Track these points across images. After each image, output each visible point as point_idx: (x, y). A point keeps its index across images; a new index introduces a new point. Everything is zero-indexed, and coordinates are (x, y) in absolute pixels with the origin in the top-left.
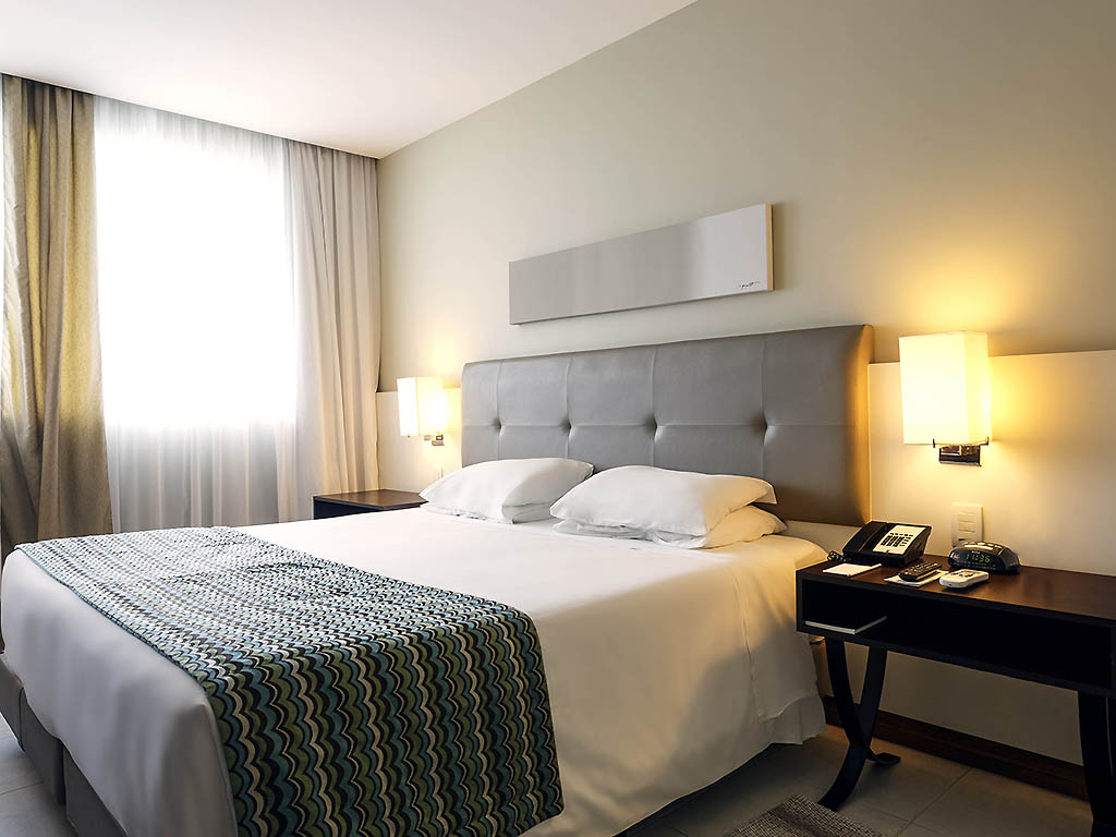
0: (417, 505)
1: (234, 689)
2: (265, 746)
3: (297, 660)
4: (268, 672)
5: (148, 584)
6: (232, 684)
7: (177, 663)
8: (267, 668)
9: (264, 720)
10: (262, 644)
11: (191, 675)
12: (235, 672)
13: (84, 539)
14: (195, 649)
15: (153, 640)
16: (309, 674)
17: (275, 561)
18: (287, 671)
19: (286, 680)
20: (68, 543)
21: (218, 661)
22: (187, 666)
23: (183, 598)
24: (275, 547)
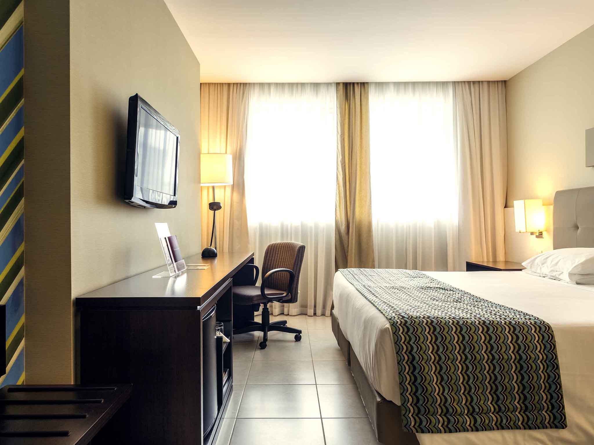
0: (520, 270)
1: (400, 325)
2: (410, 348)
3: (426, 320)
4: (413, 321)
5: (380, 287)
6: (399, 322)
7: (382, 312)
8: (413, 320)
9: (410, 339)
10: (414, 312)
11: (385, 317)
12: (401, 319)
13: (361, 269)
14: (389, 309)
15: (376, 304)
16: (430, 326)
17: (434, 286)
18: (421, 323)
19: (420, 326)
20: (355, 270)
21: (396, 314)
22: (385, 314)
23: (391, 294)
24: (437, 281)
